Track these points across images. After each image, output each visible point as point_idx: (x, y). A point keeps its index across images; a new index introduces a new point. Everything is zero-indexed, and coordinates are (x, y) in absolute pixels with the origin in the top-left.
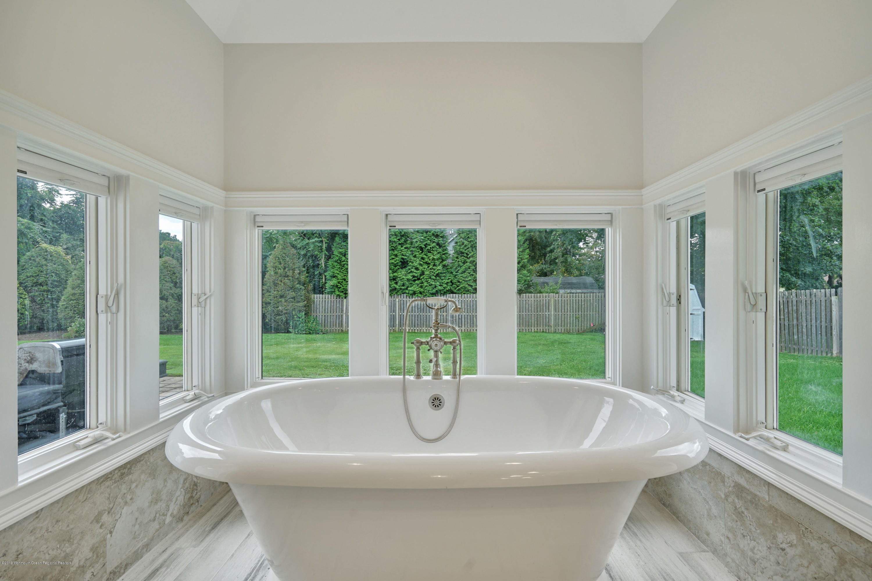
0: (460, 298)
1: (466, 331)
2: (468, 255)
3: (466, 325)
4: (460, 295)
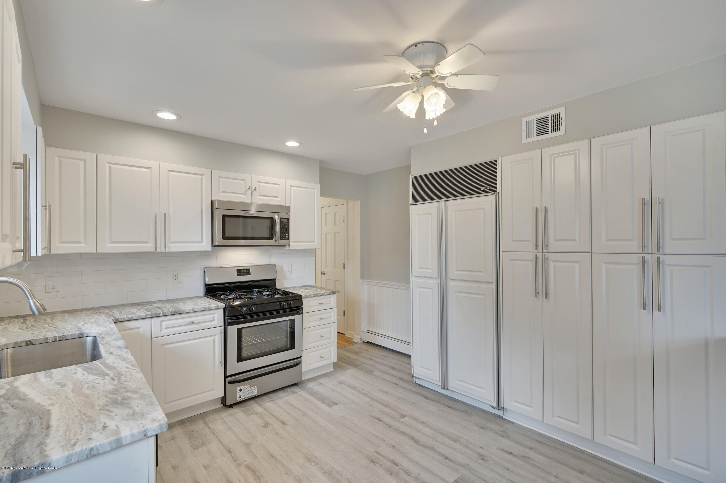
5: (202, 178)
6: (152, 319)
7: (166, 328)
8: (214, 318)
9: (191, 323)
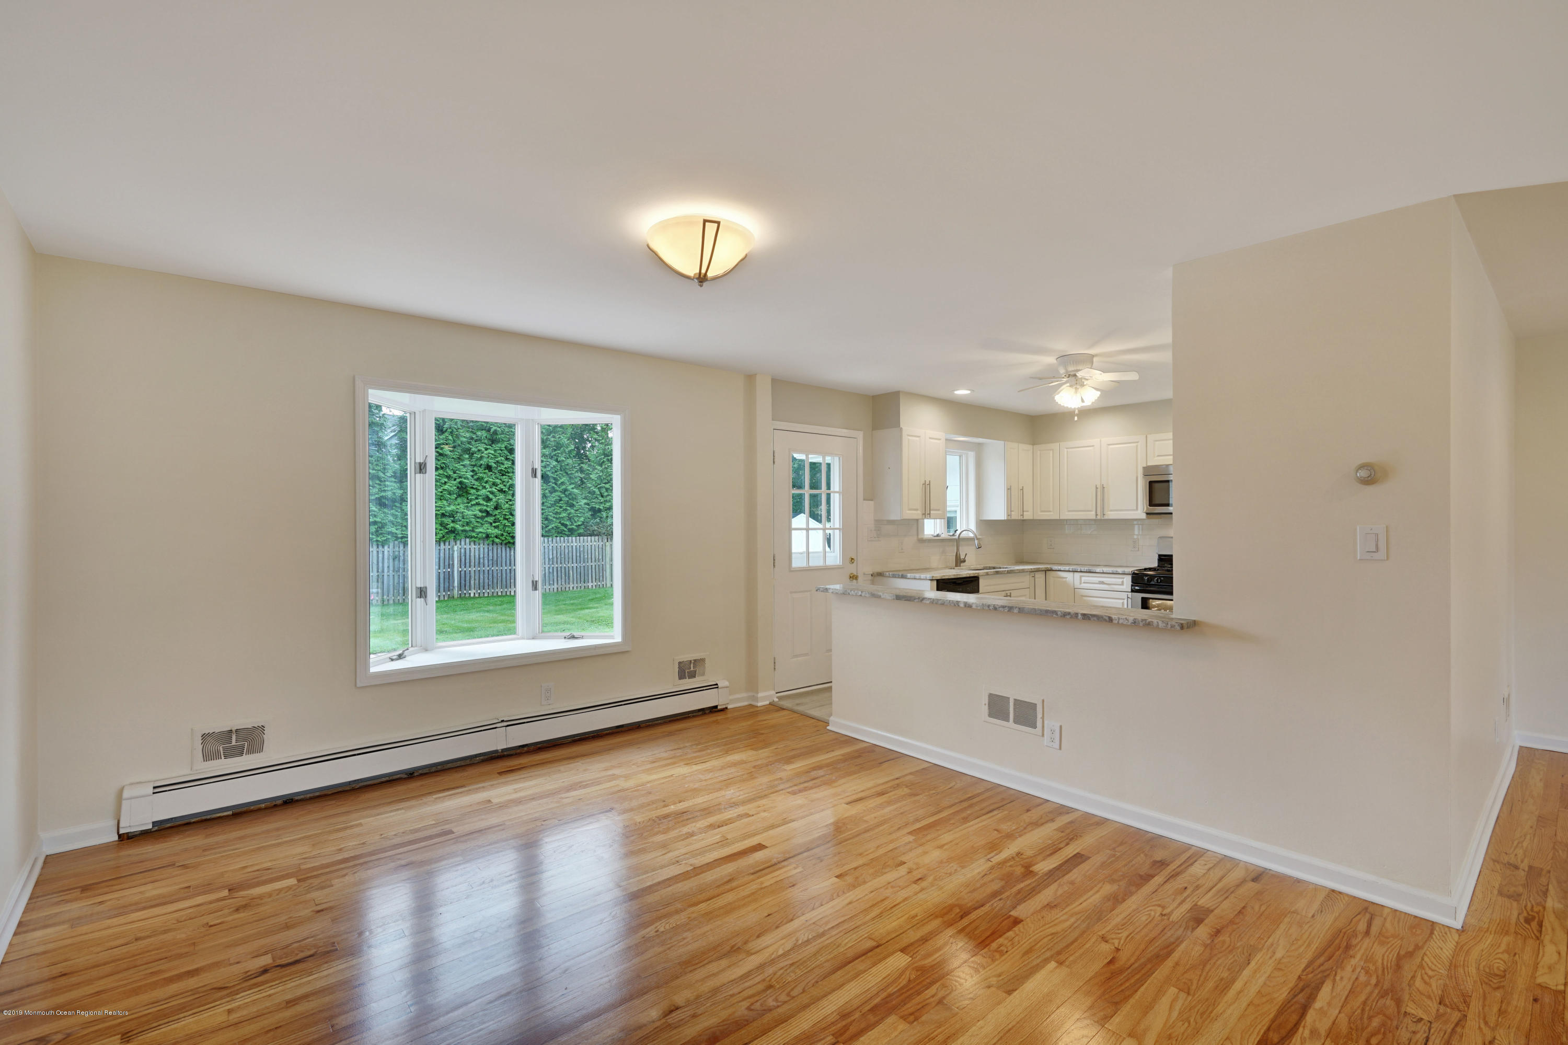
0: (550, 543)
1: (560, 589)
2: (558, 480)
3: (560, 582)
4: (550, 539)
5: (1137, 446)
6: (1076, 574)
7: (1084, 583)
8: (1123, 582)
9: (1102, 583)
